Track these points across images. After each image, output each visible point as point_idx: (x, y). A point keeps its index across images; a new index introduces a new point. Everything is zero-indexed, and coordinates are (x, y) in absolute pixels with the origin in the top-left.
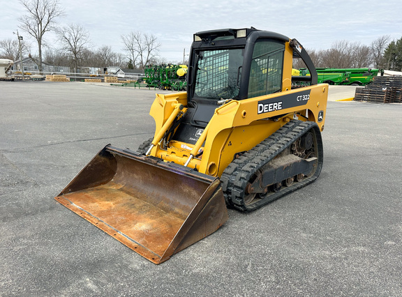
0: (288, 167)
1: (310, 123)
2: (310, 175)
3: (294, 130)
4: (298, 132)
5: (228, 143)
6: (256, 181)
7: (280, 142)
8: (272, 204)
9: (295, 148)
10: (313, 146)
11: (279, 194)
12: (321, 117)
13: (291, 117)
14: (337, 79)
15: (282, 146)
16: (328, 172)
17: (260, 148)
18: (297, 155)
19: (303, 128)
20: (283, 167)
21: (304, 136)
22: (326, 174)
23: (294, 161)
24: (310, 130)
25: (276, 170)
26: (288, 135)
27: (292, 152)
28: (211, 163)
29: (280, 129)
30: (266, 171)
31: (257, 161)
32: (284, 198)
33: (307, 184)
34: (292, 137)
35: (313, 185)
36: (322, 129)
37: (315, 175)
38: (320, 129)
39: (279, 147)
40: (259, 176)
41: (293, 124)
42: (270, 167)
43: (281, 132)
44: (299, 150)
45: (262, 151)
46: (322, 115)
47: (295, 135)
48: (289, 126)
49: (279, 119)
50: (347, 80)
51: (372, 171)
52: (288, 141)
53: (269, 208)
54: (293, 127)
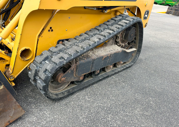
0: (107, 57)
1: (135, 18)
2: (129, 61)
3: (120, 23)
4: (122, 26)
5: (48, 28)
6: (69, 71)
7: (102, 33)
8: (87, 89)
9: (119, 40)
10: (135, 39)
11: (97, 79)
12: (146, 16)
13: (121, 12)
14: (159, 2)
15: (102, 38)
16: (143, 58)
17: (83, 37)
18: (119, 46)
19: (128, 22)
20: (103, 57)
21: (128, 29)
22: (141, 60)
23: (114, 52)
24: (134, 25)
25: (94, 60)
26: (112, 28)
27: (116, 43)
28: (23, 49)
29: (108, 21)
30: (82, 61)
31: (71, 51)
32: (101, 82)
33: (124, 69)
34: (115, 29)
35: (129, 70)
36: (146, 26)
37: (132, 62)
38: (144, 25)
39: (100, 39)
40: (73, 66)
41: (121, 17)
42: (88, 57)
43: (108, 23)
44: (123, 42)
45: (83, 40)
46: (148, 14)
47: (118, 28)
48: (117, 19)
49: (108, 11)
50: (164, 3)
51: (174, 61)
52: (110, 34)
53: (83, 92)
54: (120, 20)
